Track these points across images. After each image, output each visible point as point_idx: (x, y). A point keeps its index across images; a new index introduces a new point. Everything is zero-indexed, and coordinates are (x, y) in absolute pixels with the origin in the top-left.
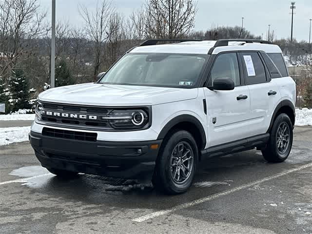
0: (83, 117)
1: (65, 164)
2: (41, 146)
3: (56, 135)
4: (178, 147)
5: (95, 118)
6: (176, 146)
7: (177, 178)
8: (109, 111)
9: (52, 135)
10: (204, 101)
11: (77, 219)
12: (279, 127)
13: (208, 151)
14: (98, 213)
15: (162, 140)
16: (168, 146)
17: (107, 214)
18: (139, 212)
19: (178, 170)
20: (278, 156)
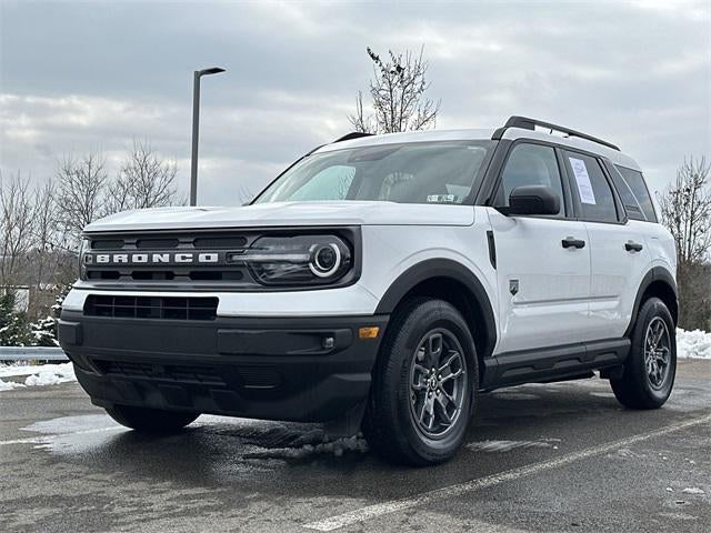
0: (183, 258)
1: (141, 389)
2: (79, 342)
3: (119, 313)
4: (428, 340)
5: (214, 258)
6: (424, 339)
7: (426, 420)
8: (250, 240)
9: (108, 312)
10: (490, 236)
11: (141, 524)
12: (649, 328)
13: (501, 361)
14: (208, 508)
15: (387, 318)
16: (403, 336)
17: (234, 512)
18: (325, 504)
19: (429, 403)
20: (649, 393)
